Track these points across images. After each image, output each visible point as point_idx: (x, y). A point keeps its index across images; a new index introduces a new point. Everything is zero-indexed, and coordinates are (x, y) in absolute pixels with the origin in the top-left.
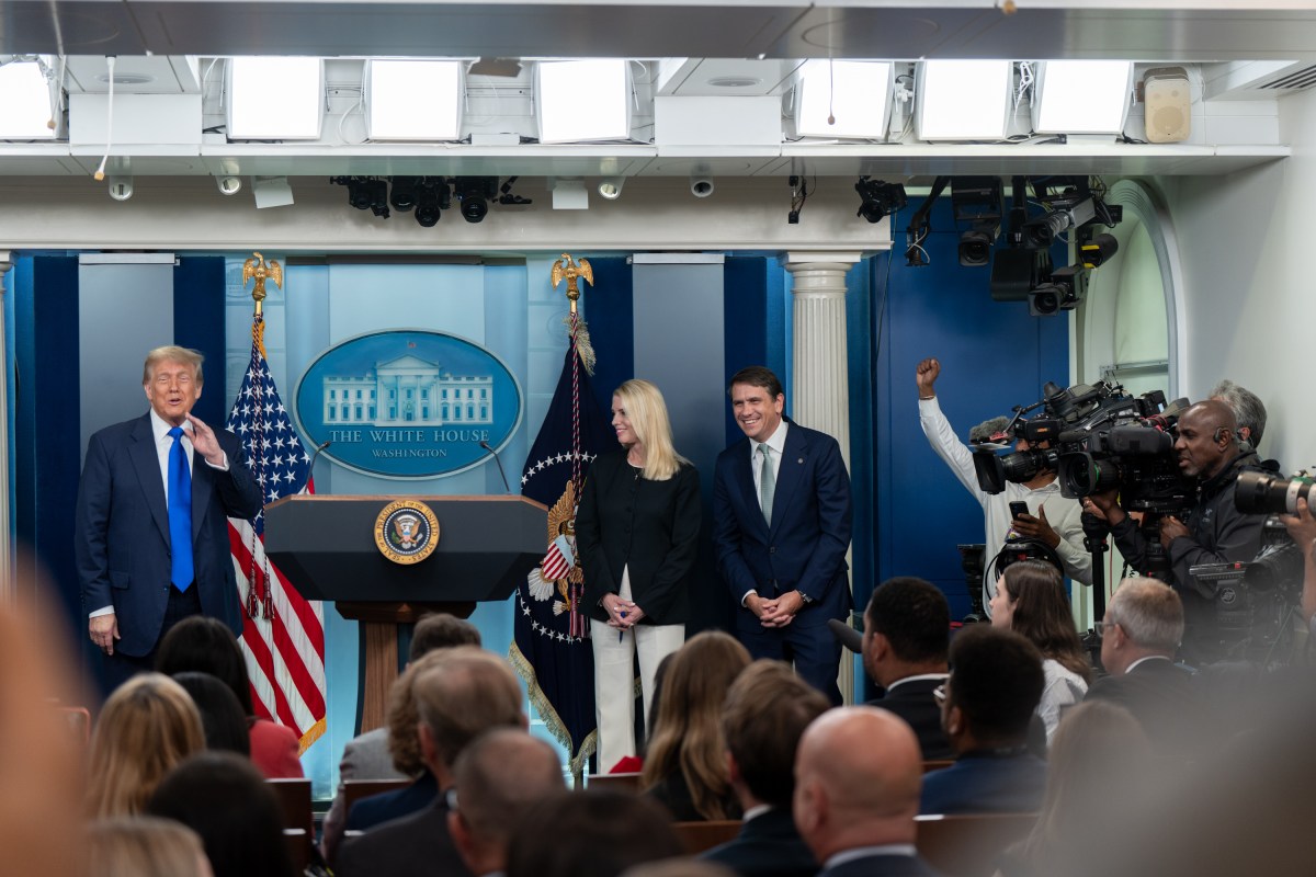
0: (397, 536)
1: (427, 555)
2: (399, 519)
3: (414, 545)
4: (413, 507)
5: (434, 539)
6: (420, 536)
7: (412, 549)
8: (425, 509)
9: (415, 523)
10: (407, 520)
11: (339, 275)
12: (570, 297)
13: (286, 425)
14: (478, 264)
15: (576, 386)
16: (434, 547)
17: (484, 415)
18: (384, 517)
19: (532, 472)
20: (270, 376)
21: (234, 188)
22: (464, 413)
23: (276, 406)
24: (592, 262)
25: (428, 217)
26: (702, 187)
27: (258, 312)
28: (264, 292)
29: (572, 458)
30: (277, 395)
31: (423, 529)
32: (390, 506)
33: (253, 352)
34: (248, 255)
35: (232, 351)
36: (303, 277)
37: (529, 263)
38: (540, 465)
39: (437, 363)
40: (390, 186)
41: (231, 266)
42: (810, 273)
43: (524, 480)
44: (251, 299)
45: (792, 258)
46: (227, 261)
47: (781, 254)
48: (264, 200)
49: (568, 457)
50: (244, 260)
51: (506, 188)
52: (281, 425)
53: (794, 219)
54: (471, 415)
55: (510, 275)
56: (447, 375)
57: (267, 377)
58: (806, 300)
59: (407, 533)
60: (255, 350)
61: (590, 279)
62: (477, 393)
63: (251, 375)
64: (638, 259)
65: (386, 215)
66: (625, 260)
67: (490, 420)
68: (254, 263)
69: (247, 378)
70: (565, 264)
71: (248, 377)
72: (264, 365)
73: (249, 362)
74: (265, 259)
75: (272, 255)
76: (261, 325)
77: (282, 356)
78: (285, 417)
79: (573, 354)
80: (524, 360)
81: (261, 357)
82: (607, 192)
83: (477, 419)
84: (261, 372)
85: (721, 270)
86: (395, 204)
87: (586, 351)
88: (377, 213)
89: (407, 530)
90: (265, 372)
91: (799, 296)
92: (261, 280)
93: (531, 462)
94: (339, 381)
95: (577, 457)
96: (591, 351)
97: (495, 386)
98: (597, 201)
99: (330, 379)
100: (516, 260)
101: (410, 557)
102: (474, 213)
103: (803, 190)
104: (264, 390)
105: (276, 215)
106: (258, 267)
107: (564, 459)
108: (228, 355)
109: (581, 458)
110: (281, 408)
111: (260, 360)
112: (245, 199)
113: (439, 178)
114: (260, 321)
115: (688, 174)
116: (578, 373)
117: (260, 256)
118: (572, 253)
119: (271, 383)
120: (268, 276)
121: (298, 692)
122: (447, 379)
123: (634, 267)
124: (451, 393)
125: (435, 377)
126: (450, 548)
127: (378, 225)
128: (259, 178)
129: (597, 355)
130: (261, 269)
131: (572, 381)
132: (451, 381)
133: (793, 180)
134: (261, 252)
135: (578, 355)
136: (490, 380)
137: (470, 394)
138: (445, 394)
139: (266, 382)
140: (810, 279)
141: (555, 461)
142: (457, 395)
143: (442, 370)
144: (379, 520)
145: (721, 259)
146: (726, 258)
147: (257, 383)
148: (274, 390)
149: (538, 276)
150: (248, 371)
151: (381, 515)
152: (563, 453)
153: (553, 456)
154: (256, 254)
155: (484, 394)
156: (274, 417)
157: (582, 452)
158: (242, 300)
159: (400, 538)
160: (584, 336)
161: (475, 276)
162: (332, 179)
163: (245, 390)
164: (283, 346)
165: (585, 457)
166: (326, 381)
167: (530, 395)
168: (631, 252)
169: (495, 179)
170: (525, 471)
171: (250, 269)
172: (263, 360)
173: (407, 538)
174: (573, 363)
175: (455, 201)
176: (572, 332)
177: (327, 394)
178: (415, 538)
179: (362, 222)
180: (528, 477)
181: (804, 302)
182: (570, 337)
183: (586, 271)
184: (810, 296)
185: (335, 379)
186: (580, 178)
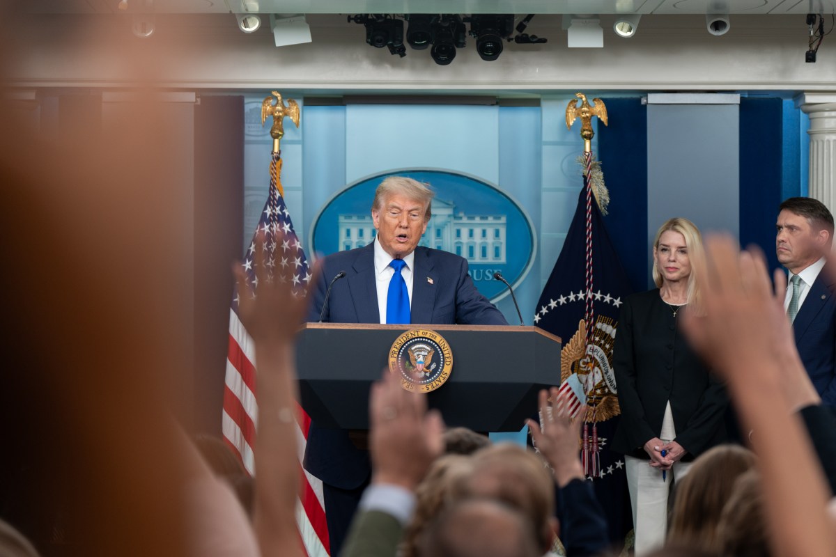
0: (411, 364)
1: (440, 384)
2: (413, 348)
3: (428, 374)
4: (428, 336)
5: (448, 369)
6: (434, 366)
7: (426, 378)
8: (438, 339)
9: (429, 352)
10: (421, 350)
11: (355, 115)
12: (585, 137)
13: (302, 261)
14: (493, 105)
15: (589, 225)
16: (447, 377)
17: (497, 254)
18: (398, 346)
19: (544, 310)
20: (287, 213)
21: (253, 26)
22: (478, 252)
23: (292, 242)
24: (606, 101)
25: (443, 55)
26: (718, 25)
27: (276, 150)
28: (282, 131)
29: (585, 297)
30: (293, 231)
31: (437, 358)
32: (404, 335)
33: (270, 189)
34: (266, 94)
35: (251, 189)
36: (321, 118)
37: (543, 104)
38: (553, 304)
39: (451, 203)
40: (406, 25)
41: (250, 105)
42: (826, 114)
43: (537, 318)
44: (269, 138)
45: (809, 99)
46: (246, 101)
47: (798, 95)
48: (283, 39)
49: (581, 296)
50: (262, 100)
51: (521, 27)
52: (298, 262)
53: (811, 58)
54: (484, 254)
55: (524, 117)
56: (461, 214)
57: (284, 214)
58: (823, 142)
59: (421, 362)
60: (273, 188)
61: (604, 118)
62: (490, 233)
63: (269, 212)
64: (652, 99)
65: (402, 52)
66: (639, 100)
67: (503, 259)
68: (272, 101)
69: (264, 215)
70: (579, 104)
71: (266, 214)
72: (281, 202)
73: (265, 200)
74: (282, 98)
75: (289, 95)
76: (279, 163)
77: (298, 195)
78: (302, 254)
79: (587, 193)
80: (537, 201)
81: (278, 195)
82: (623, 31)
83: (490, 259)
84: (278, 209)
85: (736, 112)
86: (411, 42)
87: (600, 191)
88: (393, 51)
89: (421, 359)
90: (282, 209)
91: (815, 137)
92: (279, 118)
93: (544, 301)
94: (354, 219)
95: (590, 296)
96: (605, 190)
97: (509, 226)
98: (612, 40)
99: (346, 218)
100: (530, 101)
101: (424, 386)
102: (490, 52)
103: (821, 28)
104: (282, 226)
105: (294, 54)
106: (276, 105)
107: (577, 298)
108: (246, 193)
109: (594, 297)
110: (298, 245)
111: (277, 198)
112: (264, 38)
113: (456, 16)
114: (278, 158)
115: (705, 12)
116: (592, 213)
117: (278, 95)
118: (586, 92)
119: (288, 220)
120: (286, 114)
121: (311, 526)
122: (461, 218)
123: (648, 107)
124: (465, 232)
125: (449, 216)
126: (463, 378)
127: (394, 65)
128: (278, 16)
129: (610, 194)
130: (279, 108)
131: (586, 220)
132: (465, 220)
133: (811, 19)
134: (279, 91)
135: (592, 195)
136: (503, 220)
137: (484, 234)
138: (458, 233)
139: (283, 219)
140: (827, 120)
141: (568, 300)
142: (471, 234)
143: (456, 210)
144: (393, 349)
145: (736, 99)
146: (742, 99)
147: (274, 220)
148: (291, 227)
149: (553, 116)
150: (265, 208)
151: (395, 344)
152: (576, 292)
153: (566, 294)
154: (275, 94)
155: (497, 234)
156: (291, 253)
157: (595, 291)
158: (260, 138)
159: (414, 367)
160: (598, 175)
161: (489, 117)
162: (349, 18)
163: (262, 226)
164: (300, 185)
165: (598, 296)
166: (342, 219)
167: (544, 234)
168: (646, 92)
169: (511, 17)
170: (538, 310)
171: (268, 108)
172: (281, 198)
173: (420, 367)
174: (587, 202)
175: (471, 40)
176: (586, 172)
177: (343, 233)
178: (428, 367)
179: (378, 62)
180: (541, 315)
181: (820, 144)
182: (585, 177)
183: (600, 111)
184: (827, 137)
185: (350, 217)
186: (596, 16)
